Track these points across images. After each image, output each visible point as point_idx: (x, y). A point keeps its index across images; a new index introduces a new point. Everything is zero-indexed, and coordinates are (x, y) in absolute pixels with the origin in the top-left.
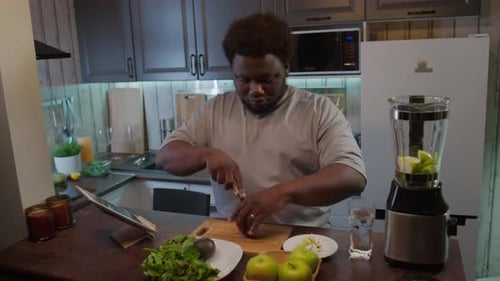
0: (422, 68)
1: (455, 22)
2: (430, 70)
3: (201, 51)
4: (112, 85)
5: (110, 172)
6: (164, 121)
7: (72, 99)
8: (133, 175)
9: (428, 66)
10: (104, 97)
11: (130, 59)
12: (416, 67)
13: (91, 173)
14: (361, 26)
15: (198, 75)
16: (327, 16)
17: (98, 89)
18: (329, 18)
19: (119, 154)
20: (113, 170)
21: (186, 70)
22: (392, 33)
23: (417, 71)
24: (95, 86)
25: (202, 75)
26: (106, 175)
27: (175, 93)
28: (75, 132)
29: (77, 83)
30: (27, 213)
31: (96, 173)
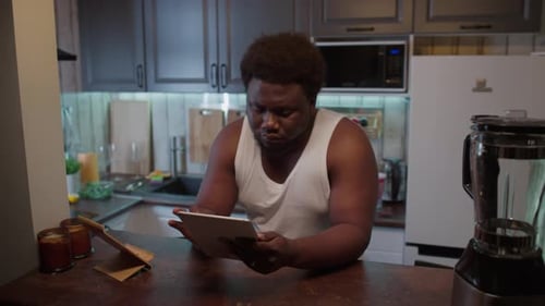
0: (481, 87)
1: (507, 38)
2: (489, 90)
3: (223, 60)
4: (114, 95)
5: (113, 195)
6: (175, 139)
7: (71, 109)
8: (139, 198)
9: (488, 85)
10: (106, 109)
11: (140, 66)
12: (475, 86)
13: (91, 195)
14: (407, 39)
15: (219, 87)
16: (370, 26)
17: (99, 99)
18: (372, 29)
19: (120, 175)
20: (116, 192)
21: (205, 81)
22: (437, 49)
23: (474, 90)
24: (96, 96)
25: (224, 87)
26: (107, 199)
27: (188, 107)
28: (72, 147)
29: (76, 91)
30: (39, 238)
31: (98, 195)
